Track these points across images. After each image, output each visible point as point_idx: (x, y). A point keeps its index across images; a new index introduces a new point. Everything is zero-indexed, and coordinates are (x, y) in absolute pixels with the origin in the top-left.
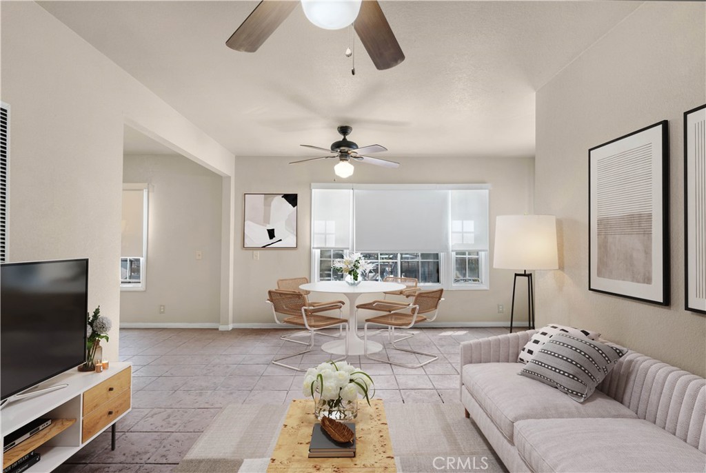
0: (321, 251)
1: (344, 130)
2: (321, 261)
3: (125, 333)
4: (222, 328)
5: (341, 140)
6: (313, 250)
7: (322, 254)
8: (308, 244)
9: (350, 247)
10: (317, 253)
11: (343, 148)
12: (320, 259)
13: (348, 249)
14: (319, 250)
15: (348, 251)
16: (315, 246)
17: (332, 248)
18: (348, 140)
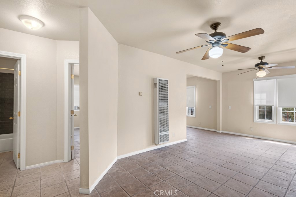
0: (259, 106)
1: (261, 58)
2: (259, 110)
3: (189, 128)
4: (218, 131)
5: (260, 62)
6: (255, 106)
7: (260, 107)
8: (252, 103)
9: (275, 105)
10: (257, 107)
11: (260, 66)
12: (258, 110)
13: (274, 105)
14: (258, 106)
15: (274, 106)
16: (256, 104)
17: (265, 105)
18: (263, 62)
